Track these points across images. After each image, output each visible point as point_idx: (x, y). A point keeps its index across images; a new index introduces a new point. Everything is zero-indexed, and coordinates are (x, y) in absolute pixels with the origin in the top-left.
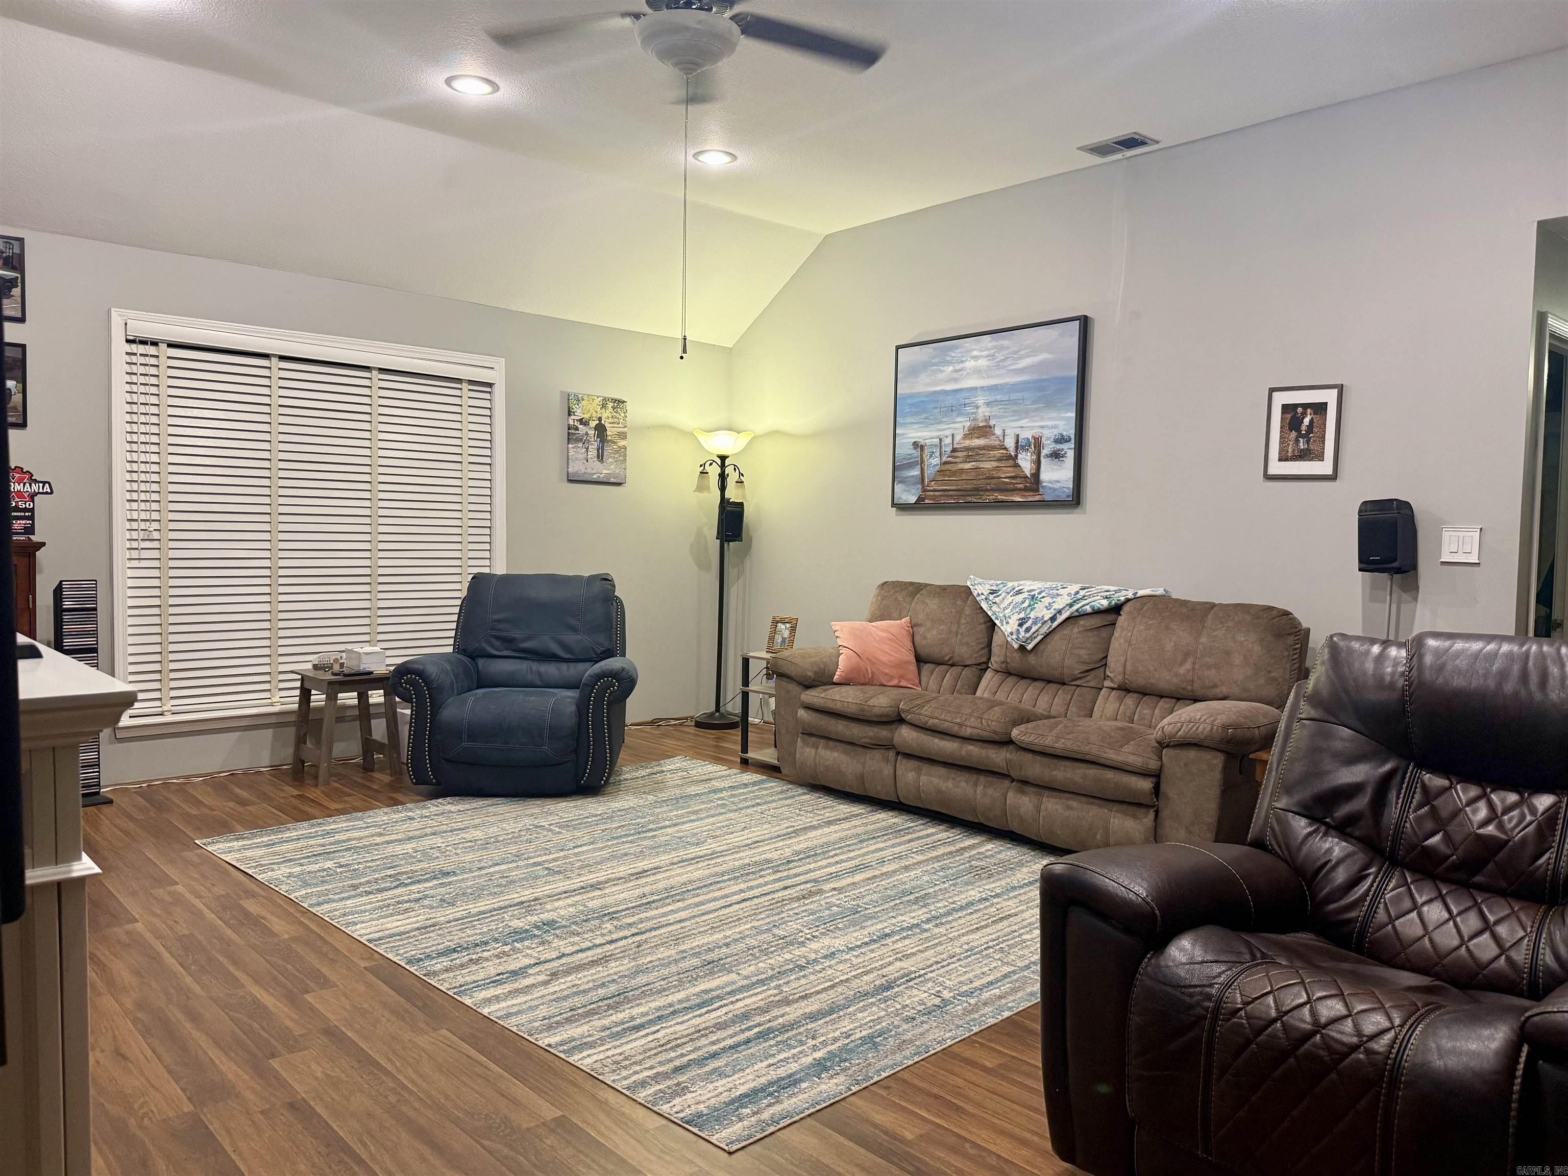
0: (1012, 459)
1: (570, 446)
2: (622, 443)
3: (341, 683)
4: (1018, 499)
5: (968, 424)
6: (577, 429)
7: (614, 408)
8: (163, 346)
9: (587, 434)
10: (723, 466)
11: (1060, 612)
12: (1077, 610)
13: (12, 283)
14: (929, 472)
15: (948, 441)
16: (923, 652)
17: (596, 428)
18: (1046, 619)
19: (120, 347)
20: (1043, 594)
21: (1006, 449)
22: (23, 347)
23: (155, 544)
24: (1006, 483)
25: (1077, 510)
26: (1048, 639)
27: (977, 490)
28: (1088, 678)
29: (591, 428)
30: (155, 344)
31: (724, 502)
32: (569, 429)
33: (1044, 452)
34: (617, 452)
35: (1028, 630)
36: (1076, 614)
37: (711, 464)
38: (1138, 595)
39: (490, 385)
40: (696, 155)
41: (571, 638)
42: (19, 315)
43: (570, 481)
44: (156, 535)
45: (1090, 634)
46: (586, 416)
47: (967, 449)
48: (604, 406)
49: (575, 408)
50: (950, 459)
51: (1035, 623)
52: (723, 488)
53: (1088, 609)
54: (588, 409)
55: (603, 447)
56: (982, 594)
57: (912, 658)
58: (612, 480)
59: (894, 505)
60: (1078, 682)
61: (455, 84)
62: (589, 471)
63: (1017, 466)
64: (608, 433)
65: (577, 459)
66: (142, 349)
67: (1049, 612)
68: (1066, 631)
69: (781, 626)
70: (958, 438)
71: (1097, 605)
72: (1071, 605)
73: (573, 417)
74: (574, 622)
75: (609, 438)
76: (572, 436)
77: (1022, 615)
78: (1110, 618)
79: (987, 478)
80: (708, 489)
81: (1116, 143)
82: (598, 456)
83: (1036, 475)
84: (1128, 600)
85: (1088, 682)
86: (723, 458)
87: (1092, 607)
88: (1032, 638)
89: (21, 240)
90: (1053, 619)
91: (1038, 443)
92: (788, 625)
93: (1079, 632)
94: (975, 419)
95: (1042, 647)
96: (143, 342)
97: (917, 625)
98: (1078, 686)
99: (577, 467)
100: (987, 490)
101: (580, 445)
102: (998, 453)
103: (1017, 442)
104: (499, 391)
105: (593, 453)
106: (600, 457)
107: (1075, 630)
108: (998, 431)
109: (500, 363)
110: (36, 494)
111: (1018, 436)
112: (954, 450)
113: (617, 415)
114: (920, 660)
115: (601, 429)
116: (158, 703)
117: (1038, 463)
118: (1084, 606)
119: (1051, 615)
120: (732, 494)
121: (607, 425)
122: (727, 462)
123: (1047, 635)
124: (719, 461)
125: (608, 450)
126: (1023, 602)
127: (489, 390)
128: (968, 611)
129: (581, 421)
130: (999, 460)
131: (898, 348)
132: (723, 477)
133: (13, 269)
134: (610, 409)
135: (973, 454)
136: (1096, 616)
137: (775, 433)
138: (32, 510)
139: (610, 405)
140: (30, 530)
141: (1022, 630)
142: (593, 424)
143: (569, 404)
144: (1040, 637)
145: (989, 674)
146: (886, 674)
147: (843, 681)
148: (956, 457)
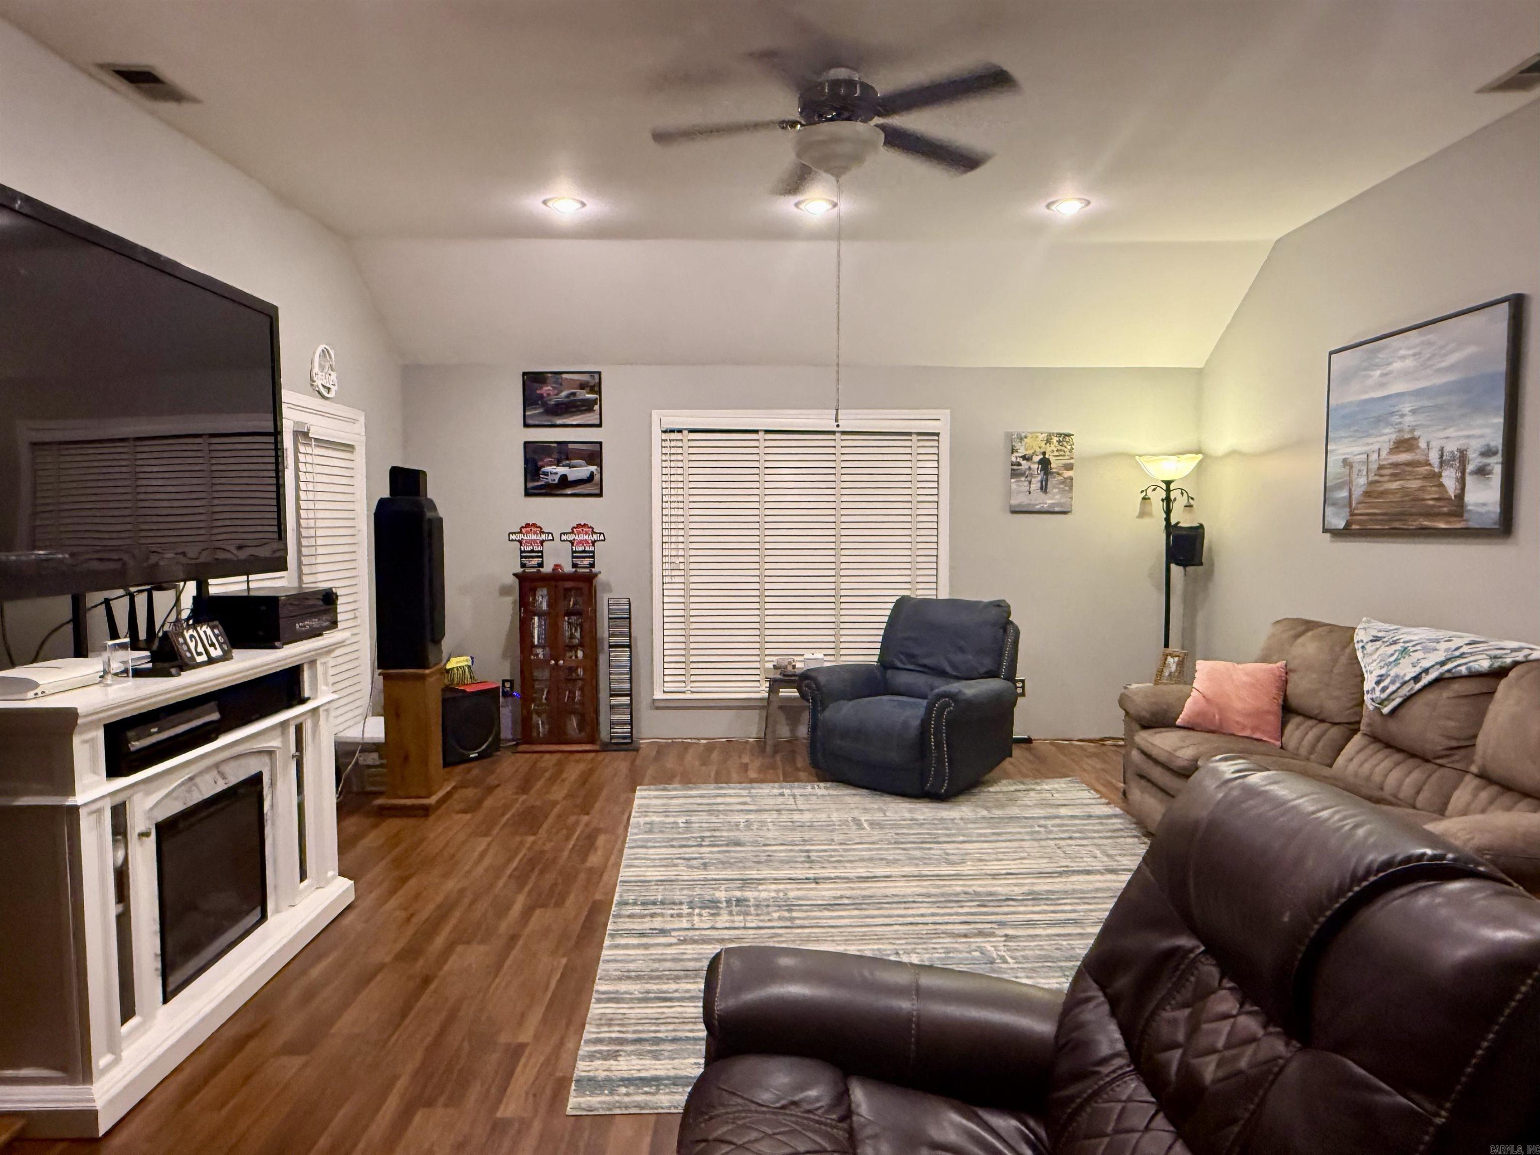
0: (1435, 477)
1: (1013, 480)
2: (1067, 474)
3: (781, 681)
4: (1443, 526)
5: (1394, 437)
6: (1019, 464)
7: (1059, 442)
8: (685, 432)
9: (1030, 468)
10: (1168, 491)
11: (1426, 671)
12: (1449, 671)
13: (594, 402)
14: (1357, 493)
15: (1374, 457)
16: (1294, 702)
17: (1040, 462)
18: (1407, 678)
19: (657, 435)
20: (1418, 647)
21: (1430, 465)
22: (600, 443)
23: (682, 573)
24: (1433, 506)
25: (1510, 540)
26: (1409, 704)
27: (1403, 514)
28: (1456, 757)
29: (1034, 463)
30: (680, 431)
31: (1169, 527)
32: (1012, 465)
33: (1470, 468)
34: (1063, 482)
35: (1384, 690)
36: (1447, 675)
37: (1154, 490)
38: (1532, 657)
39: (938, 434)
40: (1048, 206)
41: (958, 658)
42: (598, 422)
43: (1014, 512)
44: (682, 566)
45: (1464, 701)
46: (1030, 452)
47: (1396, 465)
48: (1048, 441)
49: (1018, 445)
50: (1377, 478)
51: (1393, 682)
52: (1168, 512)
53: (1463, 670)
54: (1034, 446)
55: (1047, 481)
56: (1362, 641)
57: (1276, 708)
58: (1057, 509)
59: (1325, 530)
60: (1439, 761)
61: (802, 206)
62: (1032, 502)
63: (1441, 485)
64: (1053, 466)
65: (1019, 492)
66: (673, 436)
67: (1413, 669)
68: (1430, 696)
69: (1170, 660)
70: (1384, 453)
71: (1475, 666)
72: (1442, 664)
73: (1016, 454)
74: (962, 643)
75: (1054, 470)
76: (1016, 473)
77: (1383, 671)
78: (1490, 681)
79: (1413, 500)
80: (1150, 514)
81: (1522, 72)
82: (1041, 488)
83: (1461, 496)
84: (1516, 664)
85: (1453, 762)
86: (1168, 483)
87: (1469, 669)
88: (1388, 699)
89: (599, 373)
90: (1416, 679)
91: (1462, 457)
92: (1176, 659)
93: (1448, 698)
94: (1400, 431)
95: (1403, 711)
96: (672, 431)
97: (1292, 671)
98: (1441, 766)
99: (1019, 500)
100: (1411, 515)
101: (1023, 479)
102: (1423, 470)
103: (1442, 456)
104: (945, 440)
105: (1036, 485)
106: (1044, 488)
107: (1445, 694)
108: (1422, 444)
109: (945, 414)
110: (595, 541)
111: (1443, 448)
112: (1381, 467)
113: (1063, 448)
114: (1288, 710)
115: (1045, 463)
116: (683, 685)
117: (1462, 482)
118: (1459, 665)
119: (1413, 675)
120: (1179, 517)
121: (1052, 459)
122: (1172, 487)
123: (1407, 699)
124: (1164, 486)
125: (1052, 481)
126: (1392, 655)
127: (936, 438)
128: (1343, 659)
129: (1024, 458)
130: (1425, 478)
131: (1331, 353)
132: (1168, 500)
133: (596, 393)
134: (1056, 443)
135: (1399, 471)
136: (1475, 679)
137: (1233, 453)
138: (593, 552)
139: (1055, 440)
140: (592, 565)
141: (1378, 689)
142: (1036, 459)
143: (1012, 442)
144: (1398, 701)
145: (1357, 737)
146: (1238, 723)
147: (1186, 725)
148: (1382, 476)
